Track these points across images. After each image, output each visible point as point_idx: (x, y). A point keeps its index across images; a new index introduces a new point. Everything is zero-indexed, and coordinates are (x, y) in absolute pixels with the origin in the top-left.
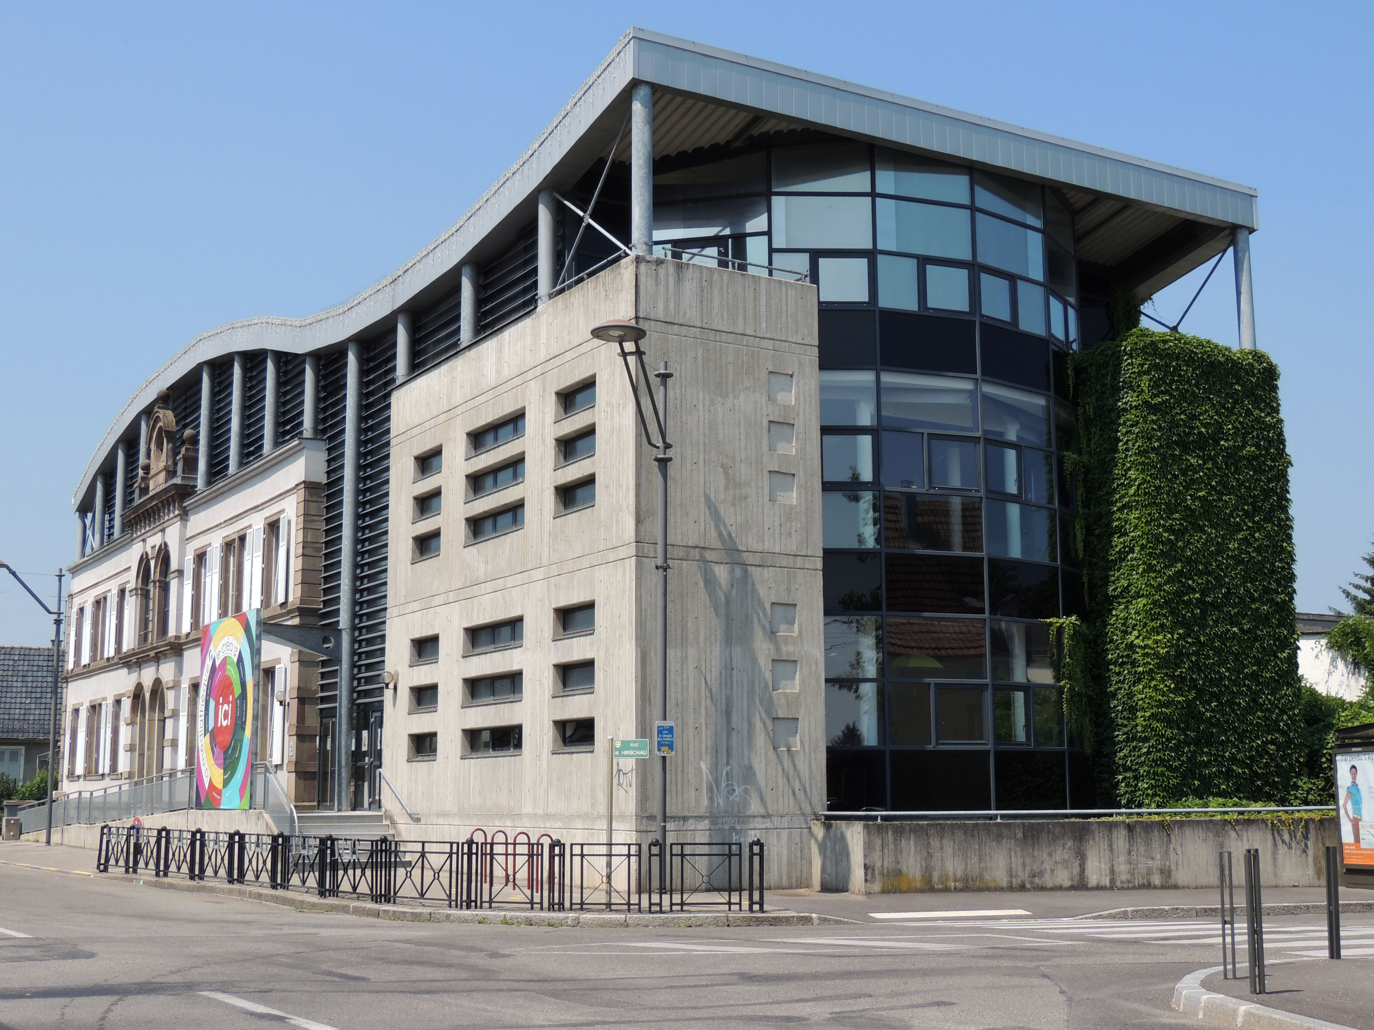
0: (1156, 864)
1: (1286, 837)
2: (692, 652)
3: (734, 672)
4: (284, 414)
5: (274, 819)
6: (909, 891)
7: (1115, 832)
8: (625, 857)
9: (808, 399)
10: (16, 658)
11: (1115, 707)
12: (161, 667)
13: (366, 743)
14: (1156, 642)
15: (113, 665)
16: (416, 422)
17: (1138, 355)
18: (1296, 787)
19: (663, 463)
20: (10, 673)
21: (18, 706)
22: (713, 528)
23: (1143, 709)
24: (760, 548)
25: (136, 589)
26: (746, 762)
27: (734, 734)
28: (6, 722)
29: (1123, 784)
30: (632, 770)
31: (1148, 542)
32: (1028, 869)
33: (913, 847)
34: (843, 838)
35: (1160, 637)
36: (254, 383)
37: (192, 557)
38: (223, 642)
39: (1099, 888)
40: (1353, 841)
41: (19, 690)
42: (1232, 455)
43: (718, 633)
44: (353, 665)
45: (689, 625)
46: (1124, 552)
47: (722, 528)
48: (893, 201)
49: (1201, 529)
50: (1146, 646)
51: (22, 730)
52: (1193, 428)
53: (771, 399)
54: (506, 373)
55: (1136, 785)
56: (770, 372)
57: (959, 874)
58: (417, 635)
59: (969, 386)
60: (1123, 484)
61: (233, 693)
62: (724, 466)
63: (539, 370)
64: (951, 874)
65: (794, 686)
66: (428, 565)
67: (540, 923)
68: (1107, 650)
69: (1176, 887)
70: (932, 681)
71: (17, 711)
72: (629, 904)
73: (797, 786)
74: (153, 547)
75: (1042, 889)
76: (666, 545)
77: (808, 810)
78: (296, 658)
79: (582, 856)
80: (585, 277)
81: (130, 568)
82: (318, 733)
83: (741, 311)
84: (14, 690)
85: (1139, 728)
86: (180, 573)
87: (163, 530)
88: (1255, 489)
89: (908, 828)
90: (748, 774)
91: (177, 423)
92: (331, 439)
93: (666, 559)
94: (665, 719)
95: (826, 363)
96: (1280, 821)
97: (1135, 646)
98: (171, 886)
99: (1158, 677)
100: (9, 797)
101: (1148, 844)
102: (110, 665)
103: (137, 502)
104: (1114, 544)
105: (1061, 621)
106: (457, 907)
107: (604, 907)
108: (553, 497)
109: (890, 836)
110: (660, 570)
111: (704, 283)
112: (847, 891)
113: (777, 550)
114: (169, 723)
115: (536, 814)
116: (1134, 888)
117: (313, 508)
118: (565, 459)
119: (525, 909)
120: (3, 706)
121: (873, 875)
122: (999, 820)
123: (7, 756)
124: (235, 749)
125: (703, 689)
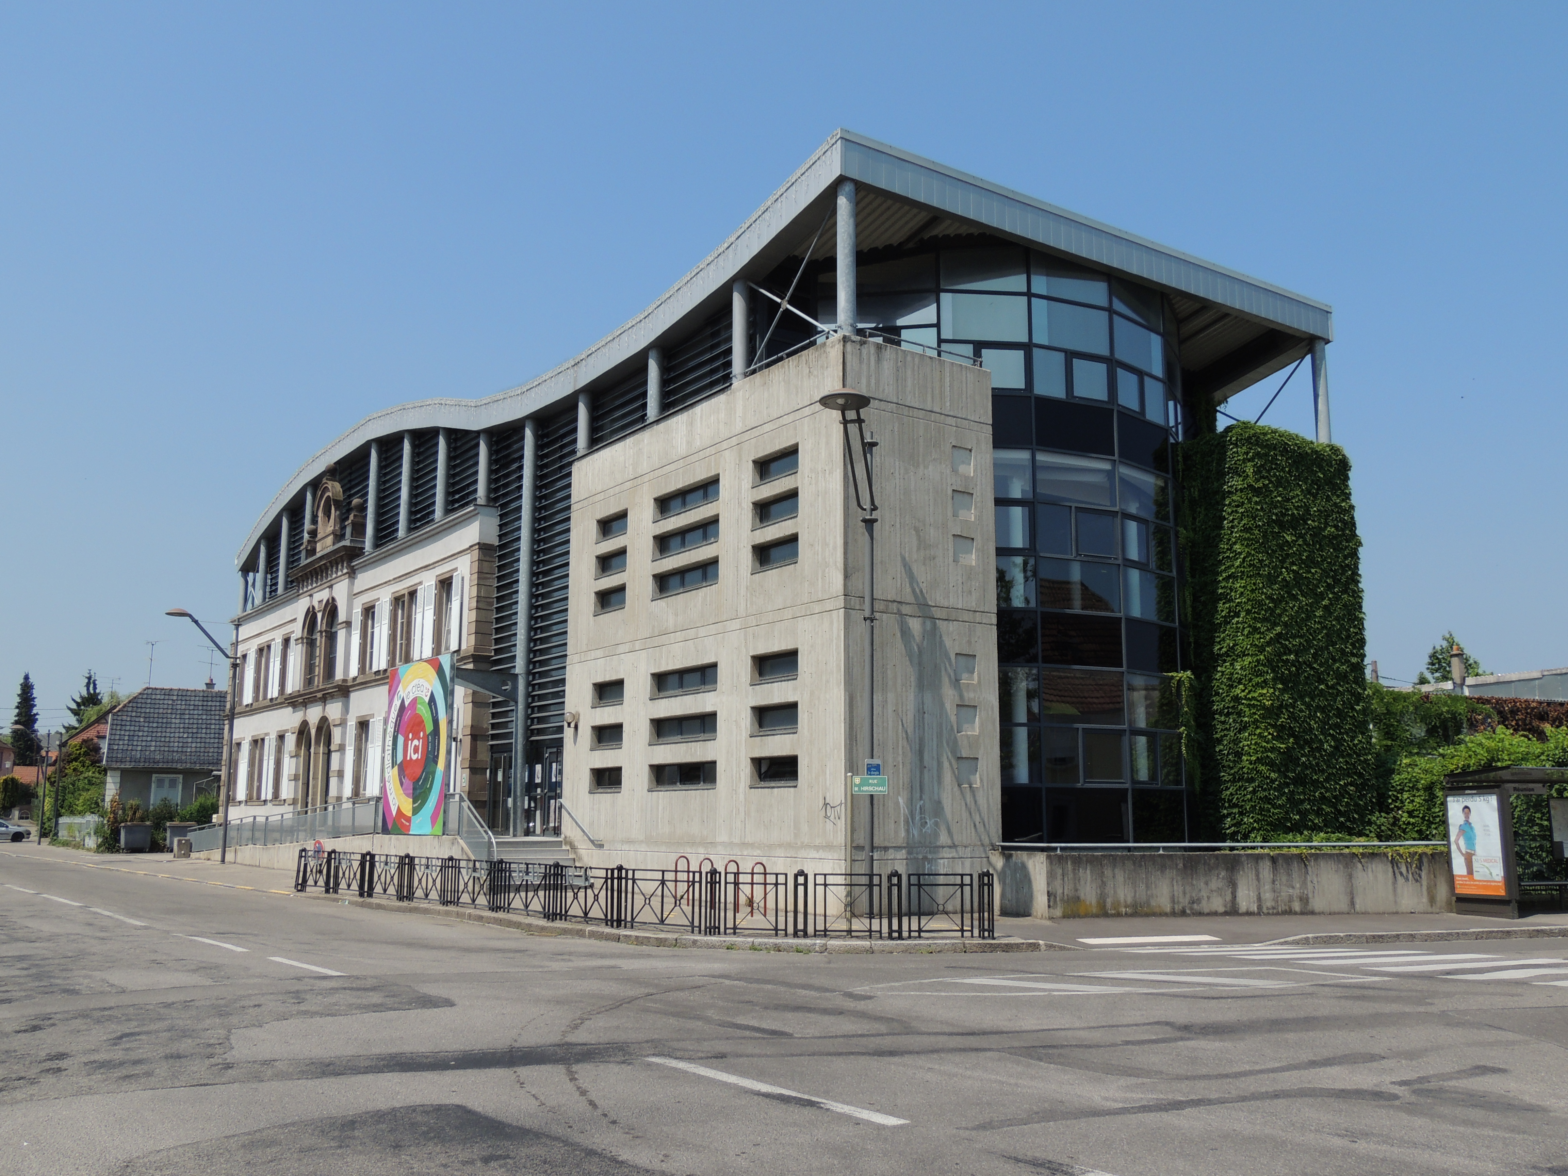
0: (1296, 892)
1: (1404, 870)
2: (891, 696)
3: (926, 715)
4: (454, 484)
5: (469, 844)
6: (1086, 916)
7: (1261, 864)
8: (864, 888)
9: (984, 473)
10: (175, 698)
11: (1220, 751)
12: (328, 706)
13: (540, 776)
14: (1261, 695)
15: (276, 705)
16: (599, 489)
17: (1243, 445)
18: (1370, 823)
19: (869, 523)
20: (169, 711)
21: (177, 739)
22: (908, 585)
23: (1249, 754)
24: (946, 604)
25: (302, 638)
26: (936, 797)
27: (926, 771)
28: (166, 753)
29: (1229, 818)
30: (841, 804)
31: (1253, 608)
32: (1188, 896)
33: (1089, 877)
34: (1024, 867)
35: (1265, 691)
36: (421, 458)
37: (360, 610)
38: (413, 683)
39: (1249, 914)
40: (1465, 873)
41: (177, 726)
42: (1317, 534)
43: (912, 679)
44: (528, 706)
45: (889, 672)
46: (1229, 616)
47: (915, 585)
48: (1045, 302)
49: (1294, 598)
50: (1253, 699)
51: (180, 761)
52: (1287, 510)
53: (954, 471)
54: (698, 444)
55: (1242, 819)
56: (954, 446)
57: (1129, 900)
58: (600, 679)
59: (1106, 466)
60: (1228, 557)
61: (424, 730)
62: (916, 530)
63: (734, 441)
64: (1122, 900)
65: (974, 729)
66: (611, 618)
67: (789, 949)
68: (1213, 701)
69: (1312, 913)
70: (1080, 726)
71: (176, 744)
72: (870, 931)
73: (977, 819)
74: (321, 602)
75: (1200, 914)
76: (873, 599)
77: (986, 841)
78: (470, 699)
79: (825, 885)
80: (785, 356)
81: (295, 619)
82: (488, 766)
83: (929, 390)
84: (173, 726)
85: (1245, 770)
86: (348, 624)
87: (331, 587)
88: (1334, 564)
89: (1084, 859)
90: (938, 809)
91: (344, 492)
92: (503, 506)
93: (873, 611)
94: (872, 758)
95: (1001, 441)
96: (1399, 854)
97: (1241, 698)
98: (379, 907)
99: (1263, 726)
100: (171, 819)
101: (1289, 875)
102: (273, 705)
103: (304, 562)
104: (1219, 609)
105: (1180, 675)
106: (700, 932)
107: (845, 933)
108: (750, 555)
109: (1070, 866)
110: (868, 622)
111: (899, 364)
112: (1029, 915)
113: (960, 606)
114: (335, 757)
115: (732, 842)
117: (486, 566)
118: (761, 520)
119: (769, 936)
120: (163, 739)
121: (1055, 901)
122: (1161, 852)
123: (167, 783)
124: (426, 780)
125: (900, 731)
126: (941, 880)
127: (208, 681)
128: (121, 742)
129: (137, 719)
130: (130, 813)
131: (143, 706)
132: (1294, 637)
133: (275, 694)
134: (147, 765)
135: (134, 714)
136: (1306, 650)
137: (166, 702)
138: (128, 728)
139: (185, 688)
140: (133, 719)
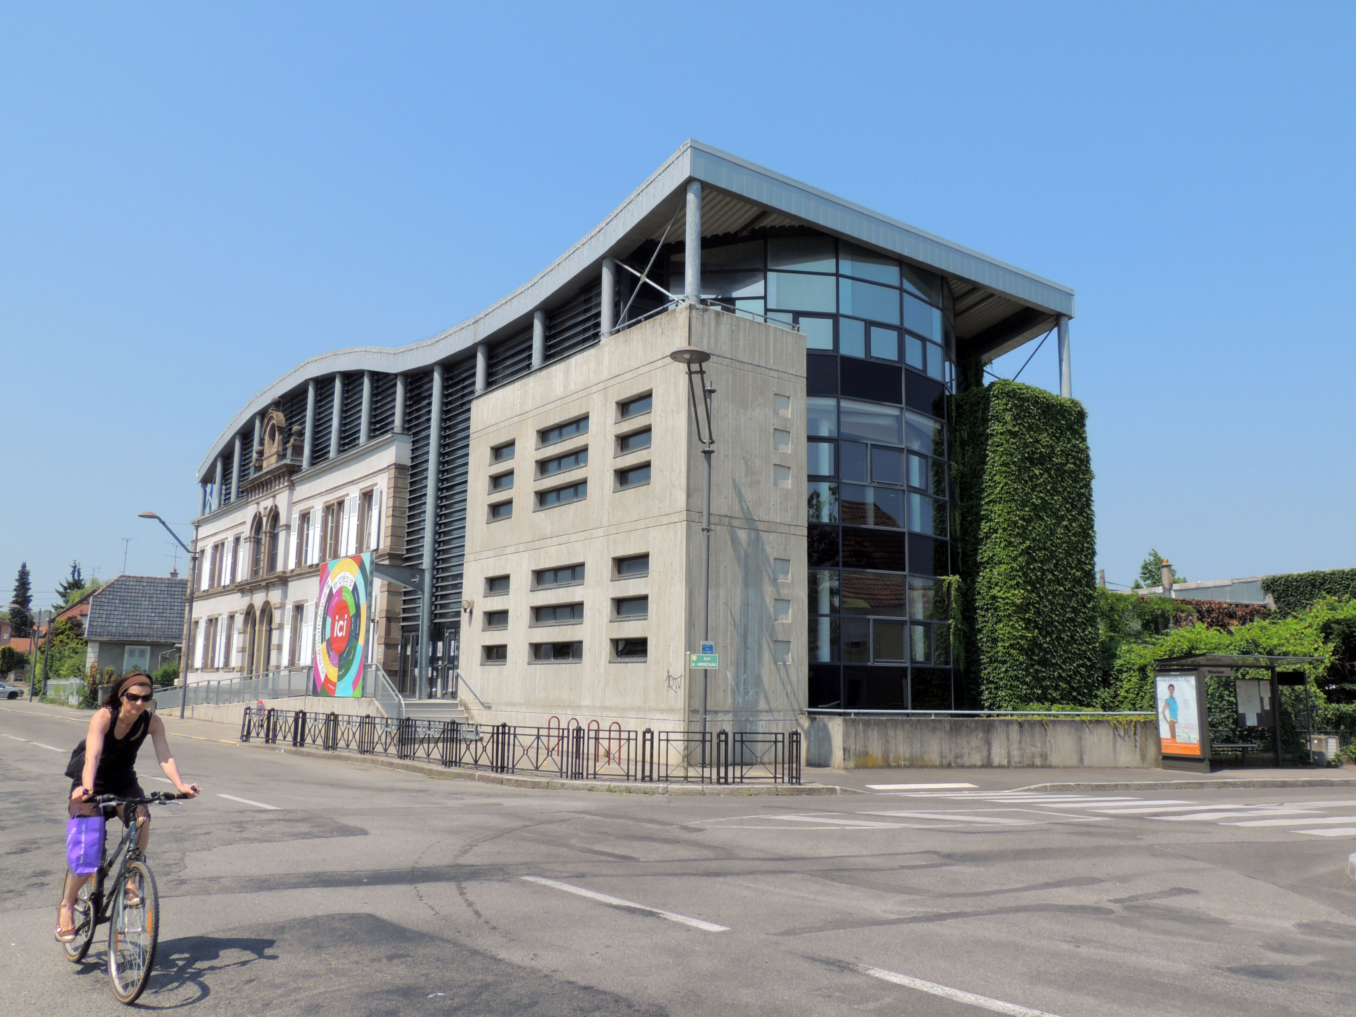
0: (1037, 750)
1: (1122, 733)
2: (722, 592)
3: (750, 607)
4: (375, 416)
5: (383, 705)
6: (873, 767)
7: (1011, 727)
8: (698, 743)
9: (799, 415)
10: (145, 584)
11: (981, 639)
12: (270, 593)
13: (441, 651)
14: (1014, 595)
15: (228, 591)
16: (493, 422)
17: (1003, 398)
18: (1096, 696)
19: (708, 454)
20: (140, 595)
21: (146, 618)
22: (737, 503)
23: (1003, 641)
24: (767, 519)
25: (250, 537)
26: (757, 672)
27: (749, 651)
28: (137, 629)
29: (987, 692)
30: (681, 676)
31: (1009, 526)
32: (953, 753)
33: (876, 736)
34: (825, 728)
35: (1016, 592)
36: (350, 394)
37: (297, 516)
38: (340, 576)
39: (1000, 767)
40: (1170, 737)
41: (146, 607)
42: (1060, 469)
43: (739, 578)
44: (432, 595)
45: (721, 572)
46: (990, 533)
47: (743, 504)
48: (850, 281)
49: (1042, 519)
50: (1007, 598)
51: (148, 635)
52: (1037, 449)
53: (776, 413)
54: (572, 388)
55: (997, 693)
56: (776, 394)
57: (907, 755)
58: (491, 574)
59: (896, 412)
60: (989, 486)
61: (348, 613)
62: (745, 460)
63: (601, 386)
64: (902, 755)
65: (788, 619)
66: (501, 525)
67: (638, 791)
68: (976, 599)
69: (1050, 767)
70: (872, 617)
71: (145, 622)
72: (703, 777)
73: (789, 690)
74: (265, 508)
75: (963, 767)
76: (709, 514)
77: (796, 707)
78: (386, 589)
79: (668, 740)
80: (643, 319)
81: (245, 522)
82: (400, 642)
83: (757, 349)
84: (143, 607)
85: (1000, 654)
86: (288, 527)
87: (274, 497)
88: (1072, 493)
89: (873, 722)
90: (758, 681)
91: (286, 420)
92: (415, 434)
93: (709, 524)
94: (707, 640)
95: (814, 389)
96: (1118, 722)
97: (998, 597)
98: (309, 755)
99: (1014, 619)
101: (1033, 736)
102: (226, 591)
103: (252, 476)
104: (982, 527)
105: (950, 578)
106: (567, 777)
107: (682, 779)
108: (612, 477)
109: (861, 727)
110: (705, 532)
111: (734, 328)
112: (828, 766)
113: (778, 521)
114: (275, 634)
115: (594, 706)
116: (1023, 767)
117: (401, 482)
118: (622, 449)
119: (622, 781)
120: (134, 618)
121: (849, 756)
122: (933, 717)
123: (137, 654)
124: (349, 653)
125: (729, 619)
126: (760, 737)
127: (172, 571)
128: (100, 620)
129: (114, 601)
130: (106, 677)
131: (119, 590)
132: (1040, 549)
133: (228, 583)
134: (121, 638)
135: (111, 597)
136: (1048, 560)
137: (137, 587)
138: (106, 608)
139: (153, 576)
140: (111, 601)
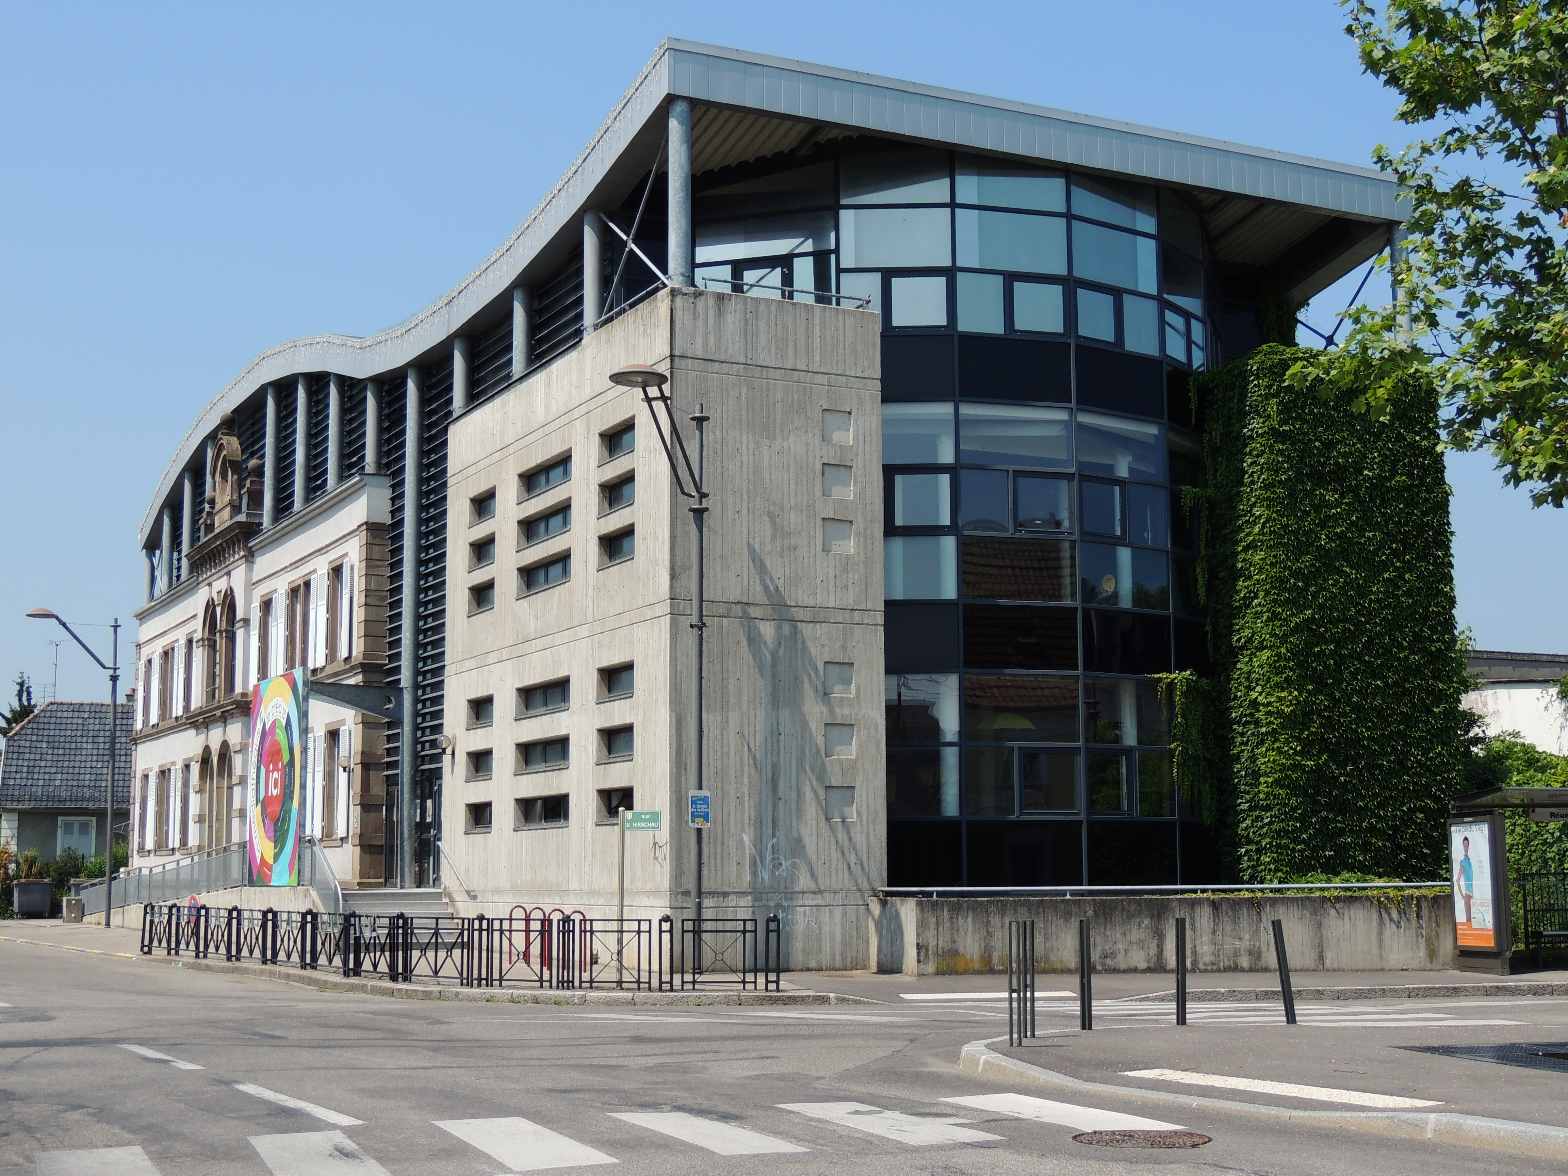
0: (1244, 945)
1: (1394, 916)
2: (733, 716)
3: (782, 737)
5: (320, 895)
6: (966, 972)
7: (1198, 910)
8: (635, 934)
9: (868, 439)
10: (86, 715)
11: (1238, 772)
12: (229, 727)
13: (431, 813)
14: (1280, 699)
15: (182, 725)
16: (471, 460)
17: (1265, 376)
19: (699, 514)
20: (79, 733)
21: (88, 770)
22: (758, 582)
23: (1266, 774)
24: (811, 603)
25: (202, 639)
26: (795, 834)
27: (781, 804)
28: (75, 789)
29: (1246, 858)
31: (1273, 587)
33: (970, 926)
34: (898, 915)
35: (1283, 694)
36: (318, 409)
37: (257, 604)
38: (272, 704)
40: (1465, 921)
41: (89, 752)
42: (1377, 486)
43: (763, 695)
44: (416, 728)
45: (731, 687)
46: (1248, 598)
47: (768, 582)
48: (976, 212)
49: (1338, 571)
50: (1269, 704)
51: (92, 799)
52: (1329, 458)
53: (825, 439)
54: (554, 410)
55: (1259, 859)
56: (825, 410)
58: (473, 696)
59: (1063, 416)
60: (1247, 522)
61: (281, 759)
62: (770, 515)
63: (583, 409)
65: (849, 752)
66: (483, 619)
67: (547, 1001)
68: (1231, 708)
69: (1266, 970)
70: (1017, 744)
71: (88, 777)
72: (639, 982)
73: (853, 860)
74: (219, 592)
75: (1115, 971)
76: (701, 601)
77: (865, 886)
78: (359, 721)
79: (592, 932)
80: (627, 308)
81: (196, 615)
82: (384, 802)
83: (791, 344)
84: (84, 752)
85: (1262, 796)
86: (246, 621)
87: (228, 574)
88: (1405, 524)
89: (965, 905)
90: (797, 847)
91: (243, 451)
92: (390, 476)
93: (701, 616)
94: (700, 789)
95: (887, 398)
96: (1387, 898)
97: (1259, 704)
98: (208, 968)
99: (1282, 738)
100: (77, 875)
101: (1235, 922)
102: (178, 725)
103: (203, 540)
104: (1238, 588)
105: (1172, 676)
106: (468, 985)
107: (615, 985)
108: (597, 548)
109: (946, 914)
112: (901, 972)
113: (832, 605)
114: (237, 790)
115: (581, 890)
116: (1219, 971)
117: (377, 551)
118: (611, 505)
119: (533, 988)
120: (71, 770)
121: (927, 955)
122: (1068, 897)
123: (76, 828)
124: (284, 820)
125: (746, 756)
127: (129, 693)
128: (18, 776)
129: (39, 745)
130: (25, 867)
131: (46, 726)
132: (1334, 622)
133: (180, 712)
134: (50, 804)
135: (34, 738)
136: (1353, 637)
137: (75, 721)
138: (27, 756)
139: (99, 701)
140: (34, 744)
